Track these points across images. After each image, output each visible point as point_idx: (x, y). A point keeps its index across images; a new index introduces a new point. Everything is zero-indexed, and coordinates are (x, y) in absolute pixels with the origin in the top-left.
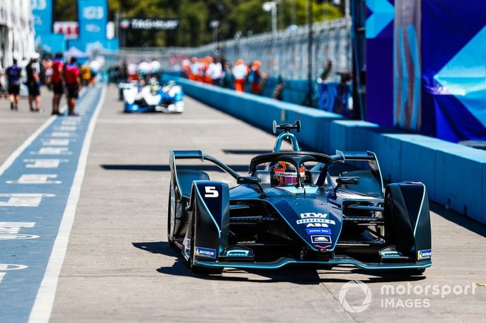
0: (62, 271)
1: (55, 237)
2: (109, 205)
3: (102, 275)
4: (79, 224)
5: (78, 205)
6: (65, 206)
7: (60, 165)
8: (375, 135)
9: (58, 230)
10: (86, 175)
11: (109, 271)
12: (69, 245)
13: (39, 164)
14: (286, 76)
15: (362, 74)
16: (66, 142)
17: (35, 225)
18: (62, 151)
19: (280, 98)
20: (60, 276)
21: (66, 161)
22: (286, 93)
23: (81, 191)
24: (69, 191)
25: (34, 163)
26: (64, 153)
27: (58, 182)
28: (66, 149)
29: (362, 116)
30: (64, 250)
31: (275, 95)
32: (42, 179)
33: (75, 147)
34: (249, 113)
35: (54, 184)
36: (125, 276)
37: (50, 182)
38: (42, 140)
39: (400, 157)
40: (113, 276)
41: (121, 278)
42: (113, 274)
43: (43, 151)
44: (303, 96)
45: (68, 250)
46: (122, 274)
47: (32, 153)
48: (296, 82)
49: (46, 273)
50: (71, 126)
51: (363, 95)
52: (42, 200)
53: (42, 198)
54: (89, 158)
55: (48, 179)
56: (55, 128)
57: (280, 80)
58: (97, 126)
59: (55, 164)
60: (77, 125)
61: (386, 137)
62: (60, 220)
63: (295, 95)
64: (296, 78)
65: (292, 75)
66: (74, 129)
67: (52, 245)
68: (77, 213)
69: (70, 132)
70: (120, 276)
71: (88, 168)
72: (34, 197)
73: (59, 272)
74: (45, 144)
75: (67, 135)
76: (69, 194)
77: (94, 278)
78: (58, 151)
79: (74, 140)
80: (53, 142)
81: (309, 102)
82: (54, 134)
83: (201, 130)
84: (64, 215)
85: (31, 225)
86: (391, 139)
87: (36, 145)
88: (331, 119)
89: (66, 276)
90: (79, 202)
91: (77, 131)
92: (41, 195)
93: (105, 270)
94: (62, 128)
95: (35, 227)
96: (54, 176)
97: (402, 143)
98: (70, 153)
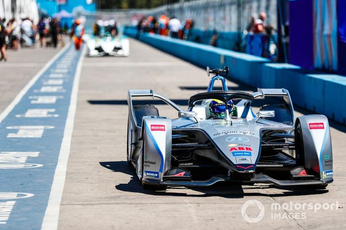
0: (63, 199)
1: (56, 165)
2: (97, 136)
3: (97, 202)
4: (74, 153)
5: (73, 136)
6: (63, 137)
7: (58, 101)
8: (301, 75)
9: (58, 159)
10: (77, 109)
11: (102, 198)
12: (67, 173)
13: (41, 100)
14: (219, 29)
15: (286, 28)
16: (60, 82)
17: (39, 154)
18: (58, 90)
19: (215, 45)
20: (62, 205)
21: (61, 97)
22: (220, 42)
23: (75, 123)
24: (65, 123)
25: (36, 100)
26: (59, 91)
27: (56, 116)
28: (61, 88)
29: (286, 60)
30: (63, 178)
31: (211, 43)
32: (43, 113)
33: (68, 86)
34: (194, 57)
35: (52, 118)
36: (116, 204)
37: (50, 116)
38: (42, 80)
39: (323, 93)
40: (106, 204)
41: (113, 206)
42: (105, 202)
43: (43, 90)
44: (233, 44)
45: (67, 178)
46: (114, 202)
47: (36, 91)
48: (227, 34)
49: (49, 201)
50: (64, 69)
51: (287, 44)
52: (44, 132)
53: (44, 130)
54: (79, 95)
55: (49, 113)
56: (52, 70)
57: (215, 32)
58: (83, 69)
59: (53, 100)
60: (68, 68)
61: (311, 78)
62: (59, 150)
63: (227, 43)
64: (227, 30)
65: (224, 28)
66: (66, 71)
67: (54, 173)
68: (72, 143)
69: (63, 73)
70: (112, 204)
71: (78, 103)
72: (38, 129)
73: (60, 201)
74: (45, 83)
75: (61, 76)
76: (64, 126)
77: (90, 207)
78: (55, 89)
79: (67, 80)
80: (51, 82)
81: (238, 48)
82: (52, 76)
83: (160, 71)
84: (62, 144)
85: (36, 154)
86: (315, 79)
87: (39, 84)
88: (262, 63)
89: (66, 205)
90: (73, 133)
91: (68, 73)
92: (43, 127)
93: (98, 198)
94: (58, 71)
95: (39, 157)
96: (53, 110)
97: (324, 82)
98: (64, 91)
